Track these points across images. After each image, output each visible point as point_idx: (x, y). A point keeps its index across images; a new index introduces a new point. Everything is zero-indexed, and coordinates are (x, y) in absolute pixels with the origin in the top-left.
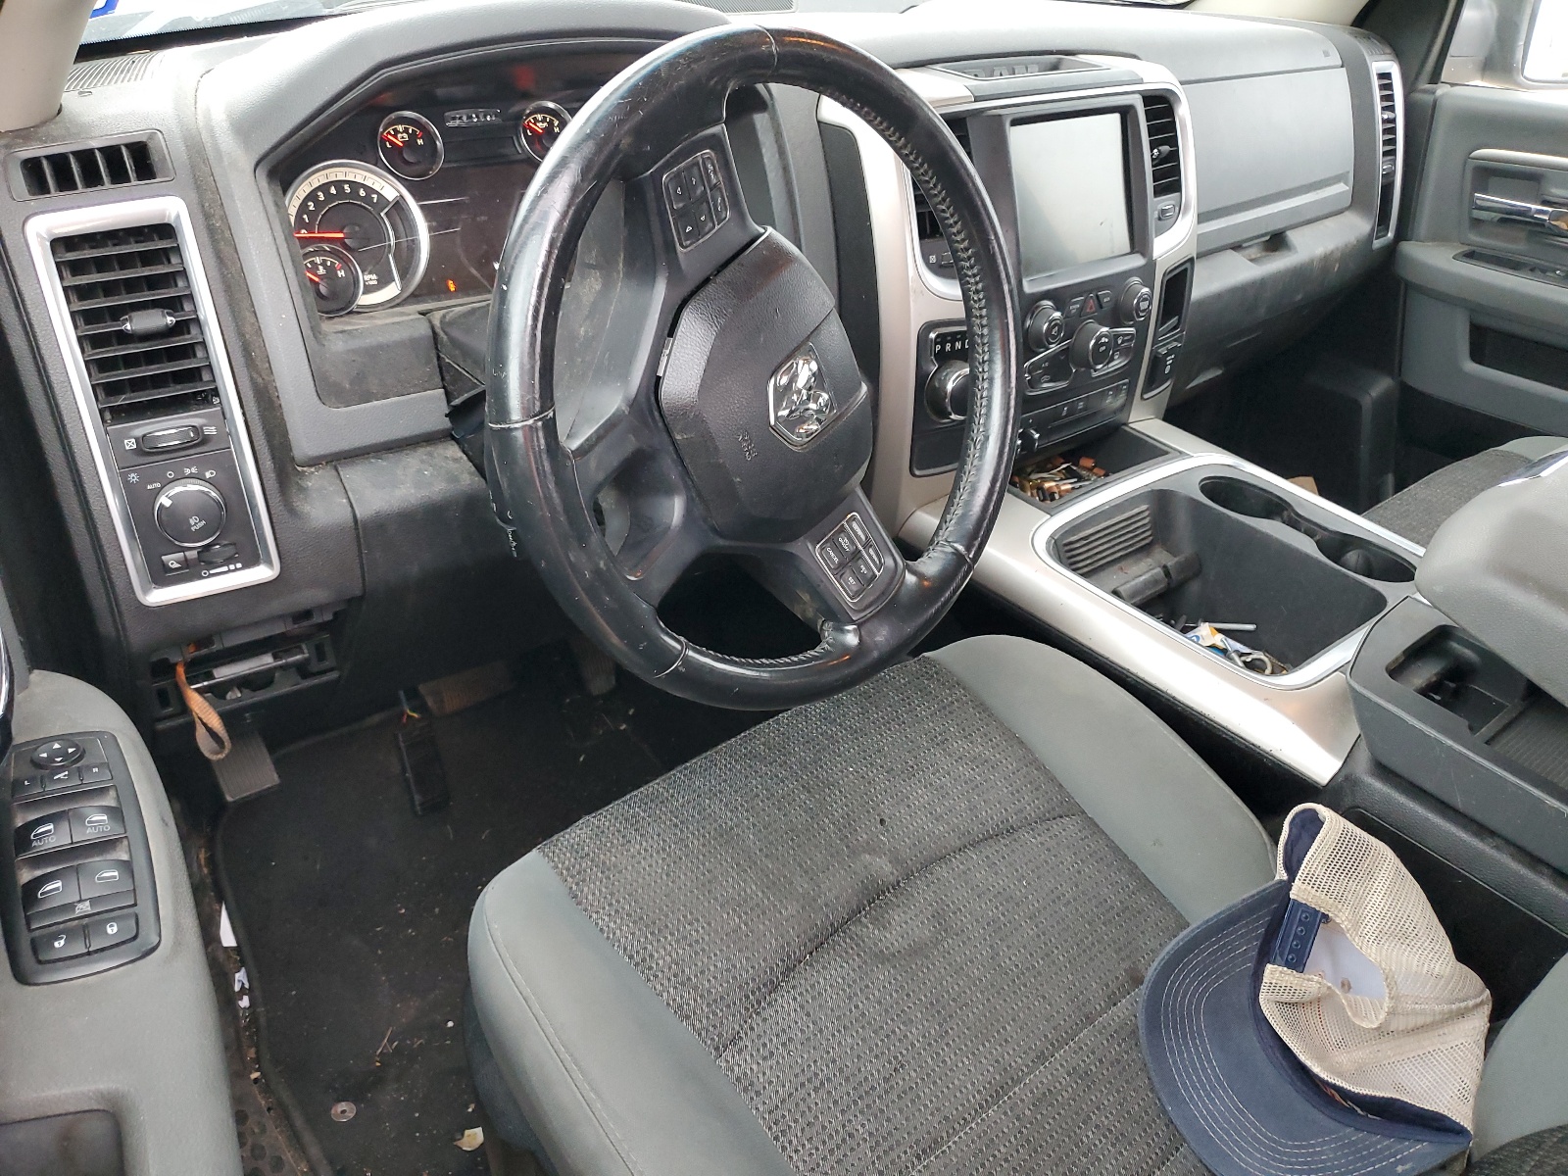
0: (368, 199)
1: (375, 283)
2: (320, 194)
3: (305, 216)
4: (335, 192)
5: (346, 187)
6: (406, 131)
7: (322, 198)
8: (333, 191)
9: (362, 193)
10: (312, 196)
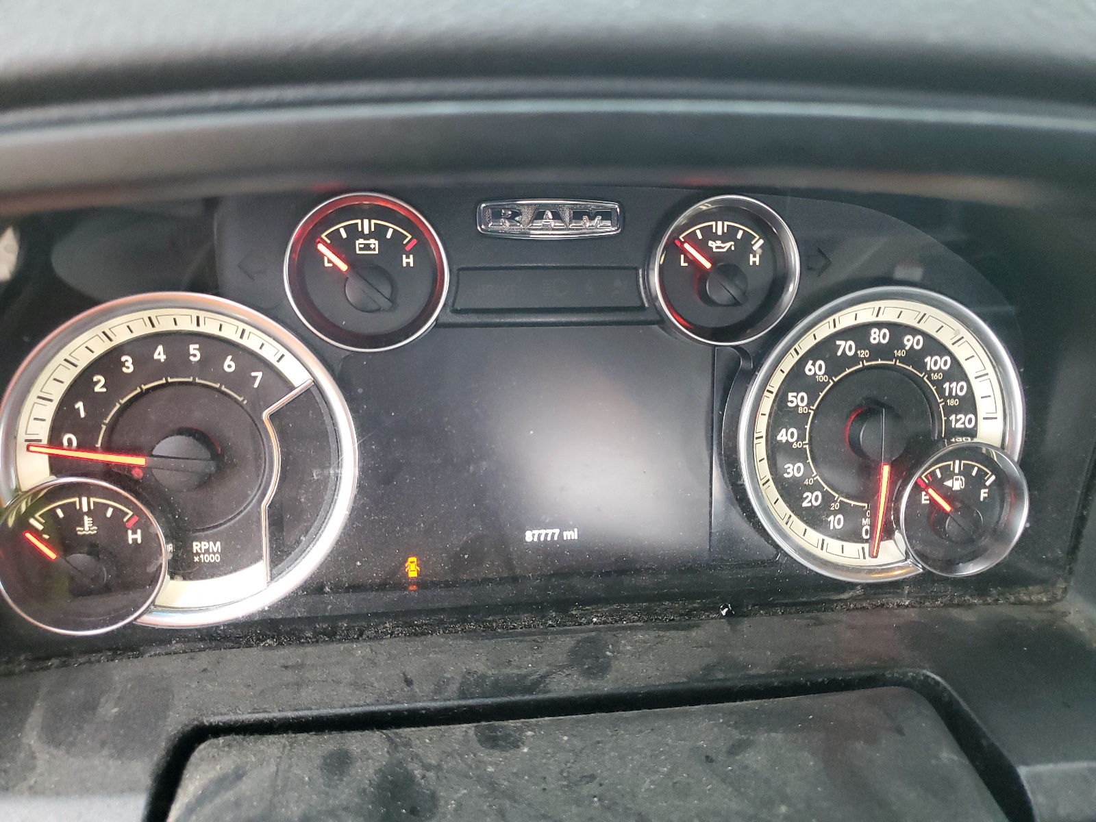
0: (240, 380)
1: (216, 558)
2: (127, 360)
3: (80, 405)
4: (163, 358)
5: (193, 348)
6: (379, 233)
7: (129, 368)
8: (160, 354)
9: (229, 365)
10: (107, 362)
